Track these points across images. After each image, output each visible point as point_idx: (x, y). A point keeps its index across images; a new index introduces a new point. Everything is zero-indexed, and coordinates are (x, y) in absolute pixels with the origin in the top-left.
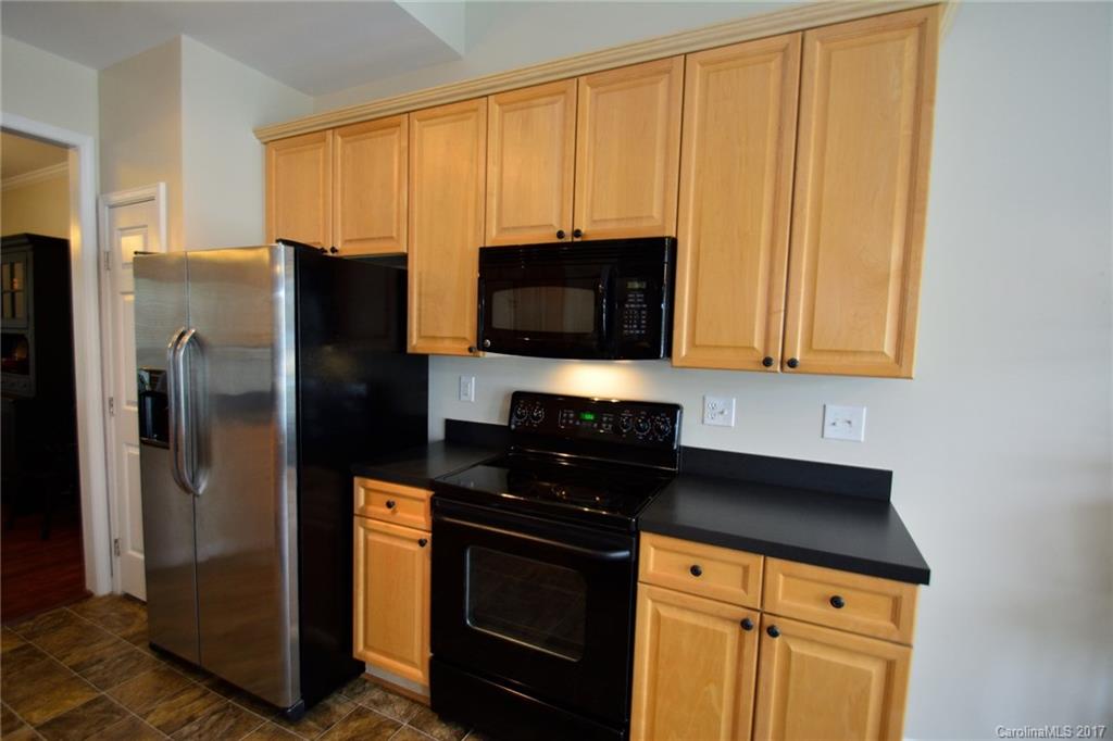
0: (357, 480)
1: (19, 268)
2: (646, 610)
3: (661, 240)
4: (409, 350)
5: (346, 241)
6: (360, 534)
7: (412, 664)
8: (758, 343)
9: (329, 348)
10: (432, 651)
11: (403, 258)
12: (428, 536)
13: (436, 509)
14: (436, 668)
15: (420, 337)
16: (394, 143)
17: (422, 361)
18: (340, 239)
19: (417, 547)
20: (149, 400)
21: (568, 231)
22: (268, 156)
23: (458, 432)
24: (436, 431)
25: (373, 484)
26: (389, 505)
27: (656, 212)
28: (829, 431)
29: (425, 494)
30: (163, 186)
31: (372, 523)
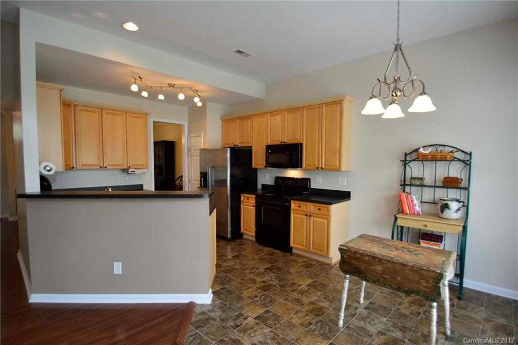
0: (241, 195)
1: (161, 149)
2: (292, 215)
3: (298, 144)
4: (253, 167)
5: (239, 143)
6: (242, 206)
7: (252, 232)
8: (317, 164)
9: (235, 167)
10: (256, 228)
11: (251, 147)
12: (255, 205)
13: (256, 199)
14: (256, 232)
15: (255, 164)
16: (249, 121)
17: (256, 170)
18: (238, 143)
19: (253, 207)
20: (202, 179)
21: (283, 141)
22: (223, 124)
23: (264, 186)
24: (259, 187)
25: (244, 195)
26: (248, 199)
27: (299, 138)
28: (339, 183)
29: (254, 196)
30: (203, 134)
31: (244, 203)
